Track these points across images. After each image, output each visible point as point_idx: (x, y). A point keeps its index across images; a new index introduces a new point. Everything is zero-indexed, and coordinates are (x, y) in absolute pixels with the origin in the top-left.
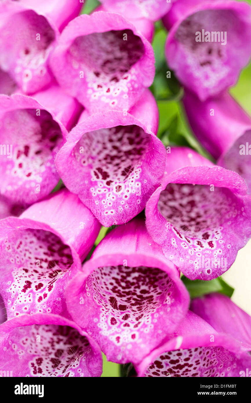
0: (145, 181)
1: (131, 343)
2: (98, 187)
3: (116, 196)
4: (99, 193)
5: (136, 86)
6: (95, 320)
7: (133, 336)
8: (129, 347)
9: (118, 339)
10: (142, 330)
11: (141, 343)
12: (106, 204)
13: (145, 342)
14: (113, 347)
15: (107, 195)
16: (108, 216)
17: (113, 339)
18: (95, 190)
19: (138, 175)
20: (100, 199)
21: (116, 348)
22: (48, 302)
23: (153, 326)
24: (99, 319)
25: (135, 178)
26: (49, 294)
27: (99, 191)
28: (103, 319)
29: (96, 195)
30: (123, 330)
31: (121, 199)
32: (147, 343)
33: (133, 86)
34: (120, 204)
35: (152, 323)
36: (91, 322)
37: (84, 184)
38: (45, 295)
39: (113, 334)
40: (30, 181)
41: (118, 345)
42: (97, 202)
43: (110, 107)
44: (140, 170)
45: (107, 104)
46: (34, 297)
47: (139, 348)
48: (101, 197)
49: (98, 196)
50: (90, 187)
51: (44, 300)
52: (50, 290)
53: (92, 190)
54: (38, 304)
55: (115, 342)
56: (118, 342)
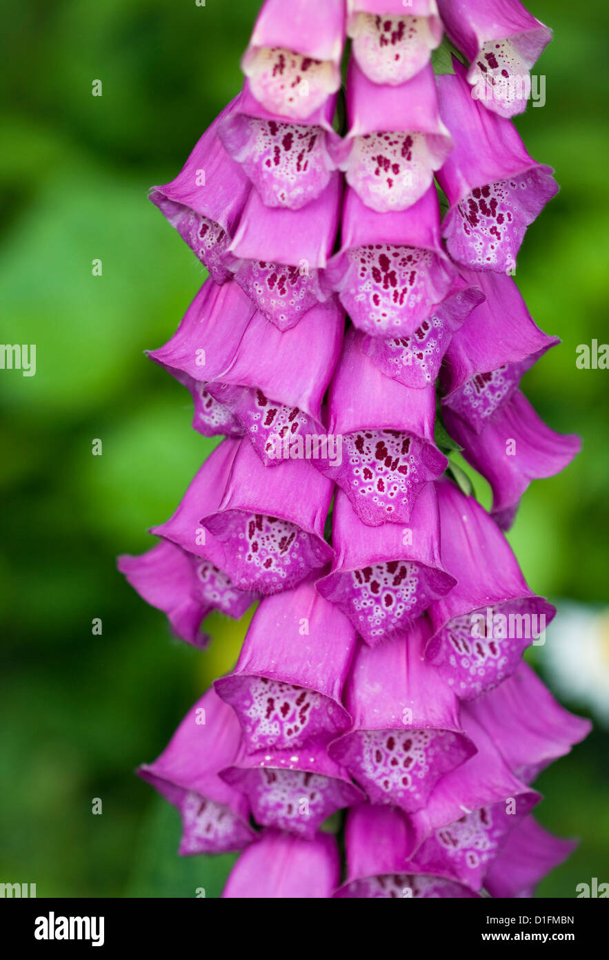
0: (423, 596)
1: (402, 790)
2: (363, 599)
3: (386, 612)
4: (365, 607)
5: (417, 480)
6: (358, 759)
7: (405, 781)
8: (401, 794)
9: (386, 783)
10: (415, 772)
11: (415, 792)
12: (374, 622)
13: (419, 791)
14: (380, 793)
15: (375, 609)
16: (376, 637)
17: (380, 783)
18: (360, 602)
19: (414, 588)
20: (366, 615)
21: (383, 793)
22: (300, 737)
23: (427, 767)
24: (362, 756)
25: (410, 591)
26: (301, 727)
27: (365, 604)
28: (367, 756)
29: (360, 609)
30: (392, 771)
31: (392, 616)
32: (423, 792)
33: (412, 482)
34: (390, 623)
35: (427, 763)
36: (353, 761)
37: (344, 593)
38: (296, 728)
39: (380, 777)
40: (270, 574)
41: (388, 791)
42: (361, 618)
43: (384, 513)
44: (416, 581)
45: (382, 508)
46: (282, 728)
47: (414, 798)
48: (366, 612)
49: (363, 610)
50: (352, 598)
51: (295, 734)
52: (302, 722)
53: (355, 601)
54: (287, 738)
55: (384, 788)
56: (387, 787)
